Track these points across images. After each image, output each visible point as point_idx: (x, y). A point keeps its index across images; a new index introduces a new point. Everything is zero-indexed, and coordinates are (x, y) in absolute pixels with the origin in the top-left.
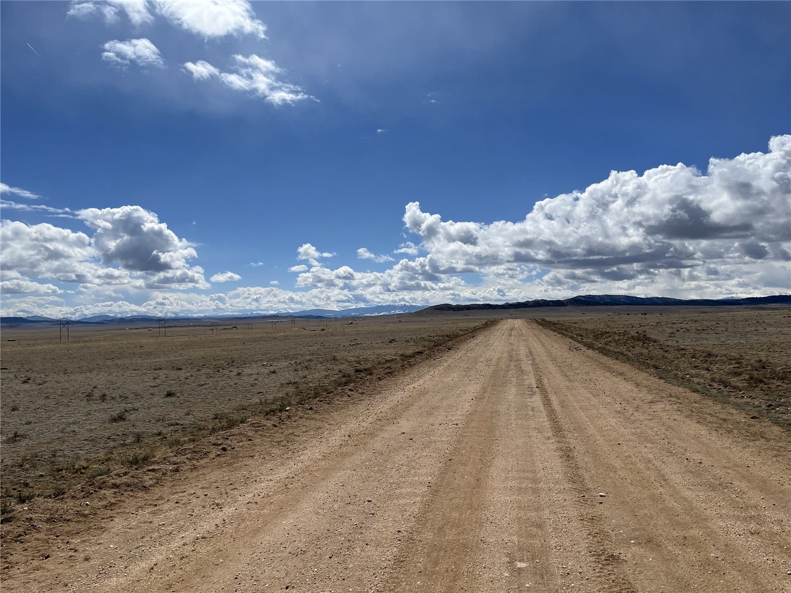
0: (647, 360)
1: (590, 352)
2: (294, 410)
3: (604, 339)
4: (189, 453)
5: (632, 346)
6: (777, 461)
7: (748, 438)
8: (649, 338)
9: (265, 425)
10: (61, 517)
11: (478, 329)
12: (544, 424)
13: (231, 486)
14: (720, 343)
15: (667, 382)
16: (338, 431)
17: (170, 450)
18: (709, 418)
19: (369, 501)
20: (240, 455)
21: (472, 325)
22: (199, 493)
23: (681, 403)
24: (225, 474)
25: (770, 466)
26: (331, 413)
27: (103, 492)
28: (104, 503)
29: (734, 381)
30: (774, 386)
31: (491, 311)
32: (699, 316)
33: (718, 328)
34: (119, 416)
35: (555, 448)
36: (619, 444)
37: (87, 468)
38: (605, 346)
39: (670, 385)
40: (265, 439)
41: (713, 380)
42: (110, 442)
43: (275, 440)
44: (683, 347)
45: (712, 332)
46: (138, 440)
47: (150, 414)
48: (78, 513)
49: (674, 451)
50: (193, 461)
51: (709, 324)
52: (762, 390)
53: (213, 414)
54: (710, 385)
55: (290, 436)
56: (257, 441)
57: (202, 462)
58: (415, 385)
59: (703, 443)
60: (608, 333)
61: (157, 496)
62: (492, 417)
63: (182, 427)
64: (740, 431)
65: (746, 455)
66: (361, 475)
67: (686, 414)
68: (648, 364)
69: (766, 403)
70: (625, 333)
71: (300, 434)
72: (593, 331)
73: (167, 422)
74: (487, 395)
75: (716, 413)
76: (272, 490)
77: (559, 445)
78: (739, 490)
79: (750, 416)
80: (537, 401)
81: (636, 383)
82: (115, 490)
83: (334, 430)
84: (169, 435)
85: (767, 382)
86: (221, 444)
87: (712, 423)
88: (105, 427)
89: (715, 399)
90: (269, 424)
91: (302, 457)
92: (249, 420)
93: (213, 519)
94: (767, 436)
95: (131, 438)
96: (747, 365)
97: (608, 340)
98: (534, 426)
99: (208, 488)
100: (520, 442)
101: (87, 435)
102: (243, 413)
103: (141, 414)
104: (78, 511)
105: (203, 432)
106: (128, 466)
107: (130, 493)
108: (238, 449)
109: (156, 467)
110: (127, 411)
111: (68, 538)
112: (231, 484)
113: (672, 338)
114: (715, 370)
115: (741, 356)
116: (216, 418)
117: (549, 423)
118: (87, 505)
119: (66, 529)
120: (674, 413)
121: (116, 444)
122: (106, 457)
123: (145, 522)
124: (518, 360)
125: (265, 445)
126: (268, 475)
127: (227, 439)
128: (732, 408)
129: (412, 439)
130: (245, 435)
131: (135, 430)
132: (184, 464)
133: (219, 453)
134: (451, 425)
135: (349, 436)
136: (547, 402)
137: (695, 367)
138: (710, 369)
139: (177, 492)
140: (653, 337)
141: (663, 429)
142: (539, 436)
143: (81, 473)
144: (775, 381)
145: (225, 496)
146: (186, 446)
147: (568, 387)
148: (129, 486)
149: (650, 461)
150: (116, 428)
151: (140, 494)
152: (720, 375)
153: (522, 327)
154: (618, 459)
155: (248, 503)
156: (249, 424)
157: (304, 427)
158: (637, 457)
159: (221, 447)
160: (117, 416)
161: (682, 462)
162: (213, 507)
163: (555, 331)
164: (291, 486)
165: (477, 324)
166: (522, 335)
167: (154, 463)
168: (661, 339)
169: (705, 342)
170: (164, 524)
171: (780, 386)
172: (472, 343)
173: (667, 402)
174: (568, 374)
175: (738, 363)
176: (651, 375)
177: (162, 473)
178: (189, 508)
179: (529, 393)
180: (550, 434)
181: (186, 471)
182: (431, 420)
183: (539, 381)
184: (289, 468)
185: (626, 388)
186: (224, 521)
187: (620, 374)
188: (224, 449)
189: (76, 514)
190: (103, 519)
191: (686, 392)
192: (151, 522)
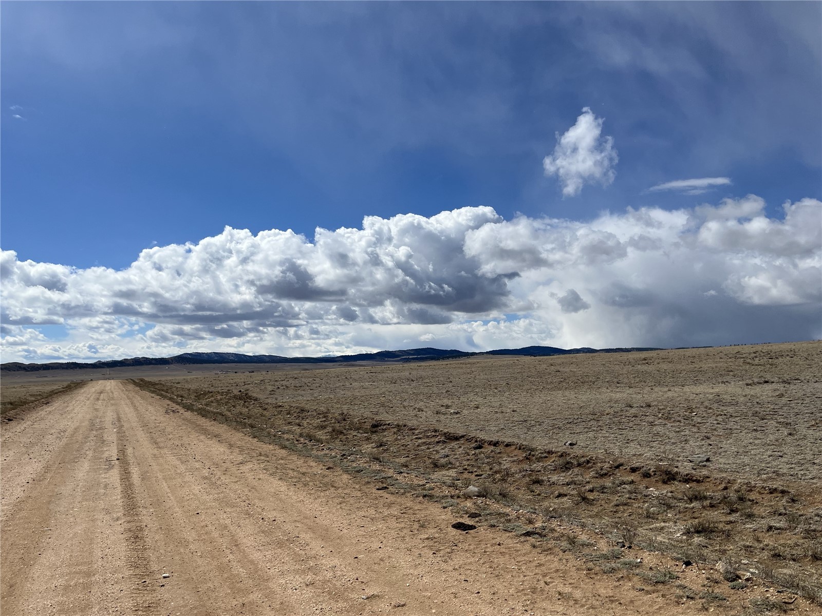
0: (245, 419)
1: (188, 414)
3: (206, 399)
5: (233, 406)
6: (341, 508)
7: (320, 489)
8: (251, 396)
11: (56, 393)
12: (117, 502)
14: (313, 399)
15: (260, 440)
18: (291, 473)
21: (48, 388)
23: (268, 462)
25: (334, 514)
29: (320, 434)
30: (351, 436)
31: (78, 371)
32: (300, 373)
33: (314, 385)
35: (122, 529)
36: (198, 514)
38: (205, 407)
39: (262, 443)
41: (301, 435)
44: (280, 404)
45: (308, 388)
49: (252, 513)
51: (306, 380)
52: (341, 441)
54: (297, 441)
59: (281, 500)
60: (211, 392)
62: (49, 502)
64: (315, 483)
65: (316, 505)
67: (271, 472)
68: (245, 423)
69: (341, 453)
70: (228, 392)
72: (196, 391)
74: (49, 475)
75: (297, 468)
77: (127, 526)
78: (304, 542)
79: (326, 468)
80: (114, 476)
81: (230, 444)
85: (346, 433)
87: (292, 478)
89: (300, 454)
94: (336, 485)
96: (331, 418)
97: (210, 400)
98: (103, 507)
100: (79, 529)
113: (272, 396)
114: (305, 425)
115: (328, 410)
117: (122, 500)
120: (261, 472)
124: (100, 429)
128: (312, 461)
136: (126, 475)
137: (289, 423)
138: (301, 424)
140: (254, 395)
141: (246, 490)
142: (107, 517)
144: (352, 432)
147: (155, 455)
149: (226, 527)
152: (309, 429)
153: (115, 389)
154: (193, 530)
158: (214, 525)
161: (257, 523)
163: (153, 392)
165: (55, 387)
166: (113, 399)
168: (261, 396)
169: (300, 398)
171: (356, 436)
172: (44, 411)
173: (255, 462)
174: (158, 440)
175: (325, 417)
176: (246, 434)
179: (105, 467)
180: (119, 514)
183: (122, 451)
185: (218, 450)
187: (215, 436)
191: (275, 450)
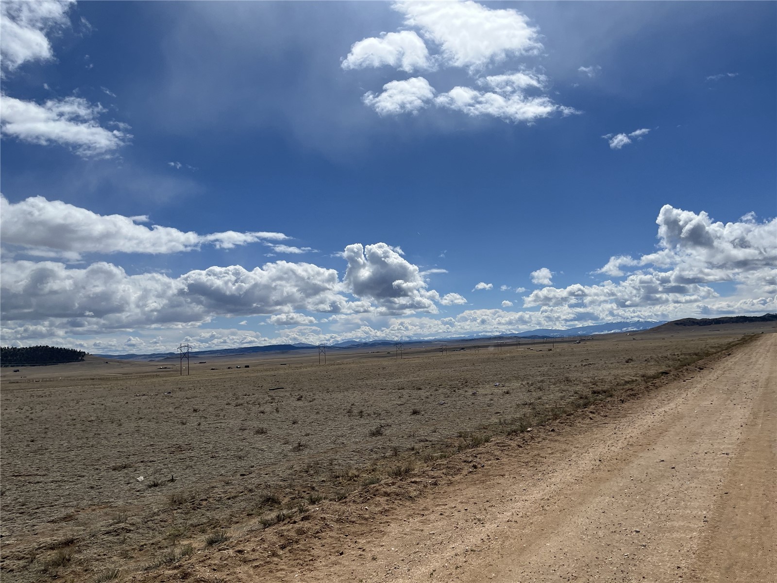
2: (536, 431)
4: (444, 468)
9: (509, 445)
10: (348, 519)
11: (733, 346)
13: (488, 503)
16: (587, 454)
17: (425, 465)
19: (637, 532)
20: (491, 473)
21: (725, 341)
22: (460, 507)
24: (480, 491)
26: (574, 435)
27: (378, 499)
28: (380, 509)
31: (747, 324)
34: (377, 431)
37: (358, 476)
40: (512, 459)
42: (373, 454)
43: (522, 461)
46: (396, 454)
47: (402, 430)
48: (360, 516)
50: (448, 476)
53: (458, 433)
55: (536, 457)
56: (505, 460)
57: (457, 478)
58: (667, 408)
61: (423, 507)
63: (431, 443)
66: (622, 503)
71: (546, 455)
73: (418, 438)
74: (759, 421)
76: (530, 510)
82: (387, 498)
83: (582, 454)
84: (421, 450)
86: (471, 462)
88: (367, 441)
90: (514, 444)
91: (553, 480)
92: (493, 439)
93: (478, 533)
95: (389, 451)
99: (466, 503)
101: (354, 447)
102: (485, 432)
103: (394, 429)
104: (360, 515)
105: (450, 449)
106: (394, 477)
107: (399, 501)
108: (488, 467)
109: (418, 480)
110: (382, 427)
111: (355, 538)
112: (488, 501)
116: (460, 436)
118: (366, 509)
119: (353, 530)
121: (378, 456)
122: (372, 468)
123: (417, 530)
125: (513, 465)
126: (522, 495)
127: (476, 457)
129: (674, 468)
130: (492, 454)
131: (392, 444)
132: (441, 479)
133: (471, 470)
134: (720, 455)
135: (600, 461)
139: (439, 505)
143: (354, 480)
145: (484, 512)
146: (439, 462)
148: (397, 495)
150: (376, 442)
151: (408, 504)
155: (508, 521)
156: (493, 443)
157: (549, 449)
159: (471, 464)
160: (375, 431)
162: (475, 521)
164: (548, 508)
165: (731, 340)
167: (415, 475)
170: (434, 534)
172: (729, 362)
177: (423, 485)
178: (453, 520)
181: (444, 485)
182: (694, 448)
184: (542, 489)
186: (489, 536)
188: (475, 467)
189: (359, 517)
190: (381, 523)
192: (422, 531)
